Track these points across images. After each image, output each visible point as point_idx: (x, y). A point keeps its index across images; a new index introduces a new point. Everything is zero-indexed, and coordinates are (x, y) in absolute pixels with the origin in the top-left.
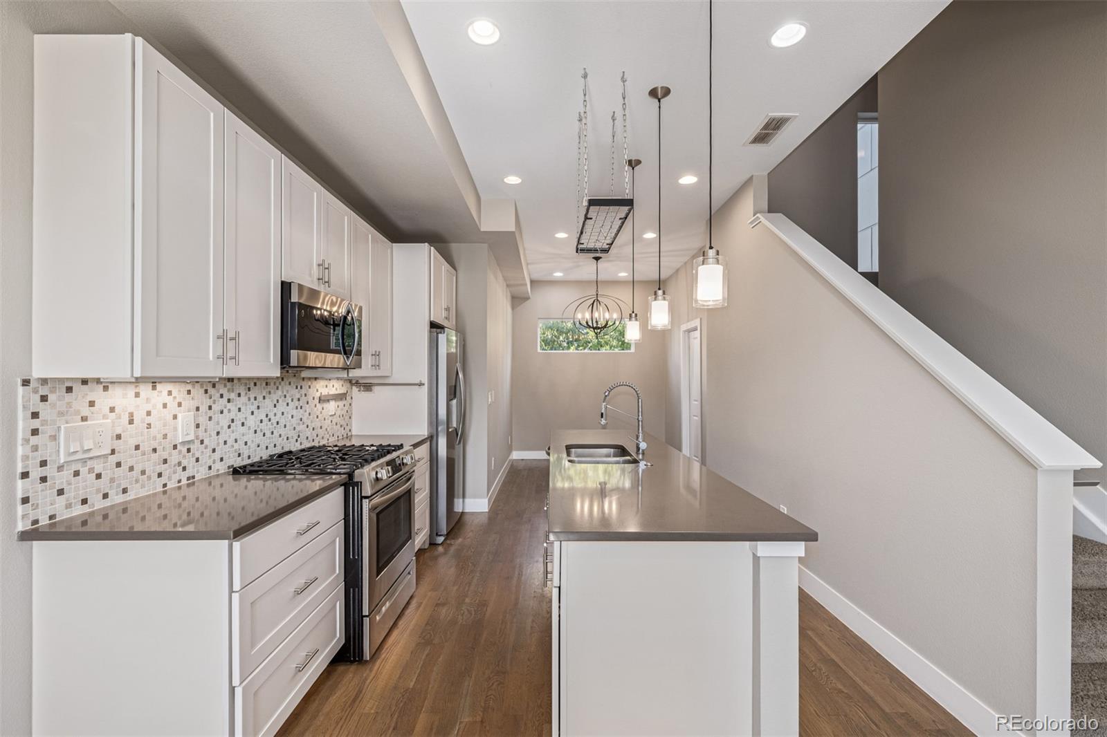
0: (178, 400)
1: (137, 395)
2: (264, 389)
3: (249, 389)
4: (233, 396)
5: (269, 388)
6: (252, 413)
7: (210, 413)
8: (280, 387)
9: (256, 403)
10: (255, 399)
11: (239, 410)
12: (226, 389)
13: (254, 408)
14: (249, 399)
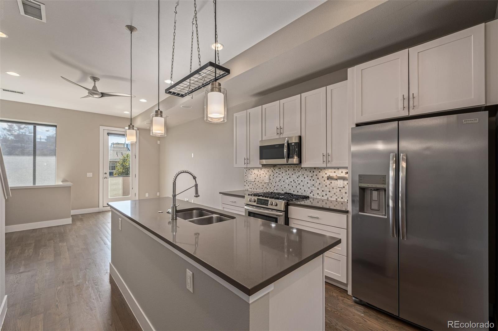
0: (266, 173)
1: (258, 171)
2: (293, 171)
3: (286, 171)
4: (280, 173)
5: (295, 171)
6: (287, 179)
7: (273, 177)
8: (300, 171)
9: (289, 176)
10: (289, 174)
11: (282, 177)
12: (278, 171)
13: (288, 177)
14: (286, 174)
